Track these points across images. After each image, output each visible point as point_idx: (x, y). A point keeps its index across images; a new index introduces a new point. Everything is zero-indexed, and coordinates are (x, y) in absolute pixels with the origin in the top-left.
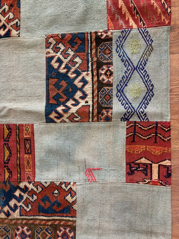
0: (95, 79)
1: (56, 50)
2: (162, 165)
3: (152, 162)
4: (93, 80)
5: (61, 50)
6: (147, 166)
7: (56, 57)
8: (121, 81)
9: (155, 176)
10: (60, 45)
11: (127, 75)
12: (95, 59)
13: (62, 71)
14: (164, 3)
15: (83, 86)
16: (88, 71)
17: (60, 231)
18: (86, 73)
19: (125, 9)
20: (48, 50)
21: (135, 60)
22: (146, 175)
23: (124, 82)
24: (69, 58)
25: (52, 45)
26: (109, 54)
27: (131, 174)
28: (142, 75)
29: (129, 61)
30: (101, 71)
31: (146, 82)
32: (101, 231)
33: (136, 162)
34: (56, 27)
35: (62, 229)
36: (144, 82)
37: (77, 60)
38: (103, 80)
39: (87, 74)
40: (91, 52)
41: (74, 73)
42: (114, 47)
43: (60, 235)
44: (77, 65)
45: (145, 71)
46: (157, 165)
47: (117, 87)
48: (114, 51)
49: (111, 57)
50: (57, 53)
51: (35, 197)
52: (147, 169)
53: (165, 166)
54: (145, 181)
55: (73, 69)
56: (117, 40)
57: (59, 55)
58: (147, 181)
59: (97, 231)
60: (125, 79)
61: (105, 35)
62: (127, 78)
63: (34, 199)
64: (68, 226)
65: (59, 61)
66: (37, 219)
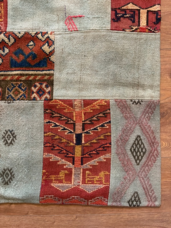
2: (151, 11)
3: (140, 7)
6: (134, 12)
9: (143, 23)
17: (35, 86)
22: (134, 22)
27: (117, 21)
32: (81, 86)
33: (123, 8)
35: (37, 84)
43: (35, 91)
46: (146, 11)
51: (7, 50)
52: (134, 16)
53: (154, 12)
54: (132, 28)
58: (134, 28)
59: (77, 86)
63: (6, 52)
64: (45, 81)
66: (9, 75)
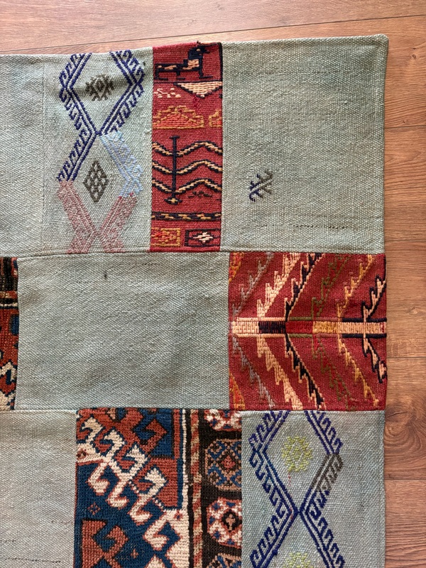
0: (198, 530)
1: (103, 445)
4: (191, 533)
5: (114, 449)
7: (103, 465)
8: (262, 541)
10: (113, 436)
11: (278, 526)
12: (198, 479)
13: (117, 502)
14: (369, 351)
15: (167, 547)
16: (180, 507)
18: (175, 512)
19: (271, 361)
20: (83, 446)
21: (298, 489)
23: (271, 546)
24: (134, 471)
25: (93, 435)
26: (233, 469)
28: (314, 531)
29: (282, 492)
30: (211, 512)
31: (326, 549)
34: (105, 390)
36: (319, 551)
37: (154, 477)
38: (218, 534)
39: (178, 517)
40: (189, 460)
41: (143, 509)
42: (246, 452)
44: (154, 491)
45: (323, 520)
47: (252, 557)
48: (245, 463)
49: (236, 480)
50: (104, 454)
55: (142, 501)
56: (254, 436)
57: (108, 460)
60: (271, 539)
61: (223, 423)
62: (278, 535)
65: (109, 476)
